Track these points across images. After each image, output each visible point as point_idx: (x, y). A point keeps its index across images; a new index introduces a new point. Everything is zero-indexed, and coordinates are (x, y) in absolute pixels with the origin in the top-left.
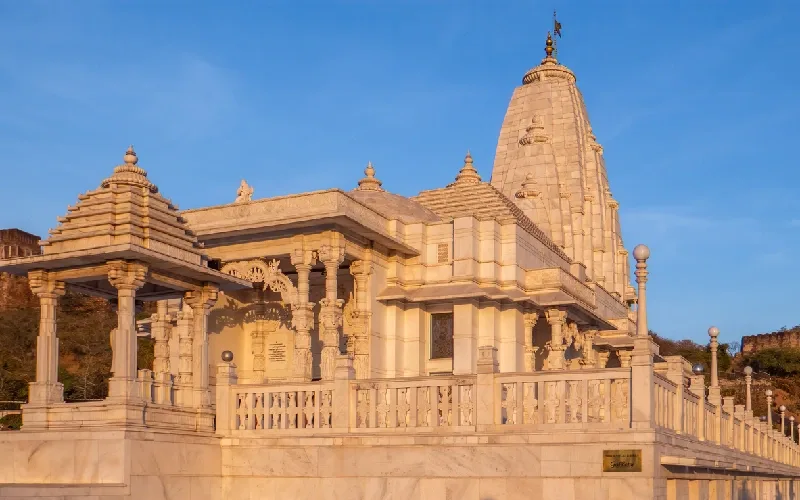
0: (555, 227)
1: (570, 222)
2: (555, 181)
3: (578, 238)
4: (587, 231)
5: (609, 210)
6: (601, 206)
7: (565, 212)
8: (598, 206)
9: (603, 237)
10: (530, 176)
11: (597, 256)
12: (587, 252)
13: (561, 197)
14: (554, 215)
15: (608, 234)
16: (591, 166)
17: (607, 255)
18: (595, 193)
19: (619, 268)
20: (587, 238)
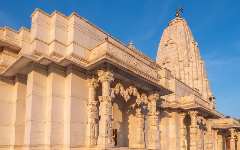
0: (177, 72)
1: (184, 70)
2: (177, 56)
3: (187, 76)
4: (191, 73)
5: (200, 65)
6: (197, 63)
7: (181, 66)
8: (195, 63)
9: (197, 74)
10: (168, 56)
11: (195, 82)
12: (191, 81)
13: (179, 61)
14: (177, 68)
15: (200, 73)
16: (192, 50)
17: (200, 81)
18: (194, 59)
19: (205, 86)
20: (191, 75)
